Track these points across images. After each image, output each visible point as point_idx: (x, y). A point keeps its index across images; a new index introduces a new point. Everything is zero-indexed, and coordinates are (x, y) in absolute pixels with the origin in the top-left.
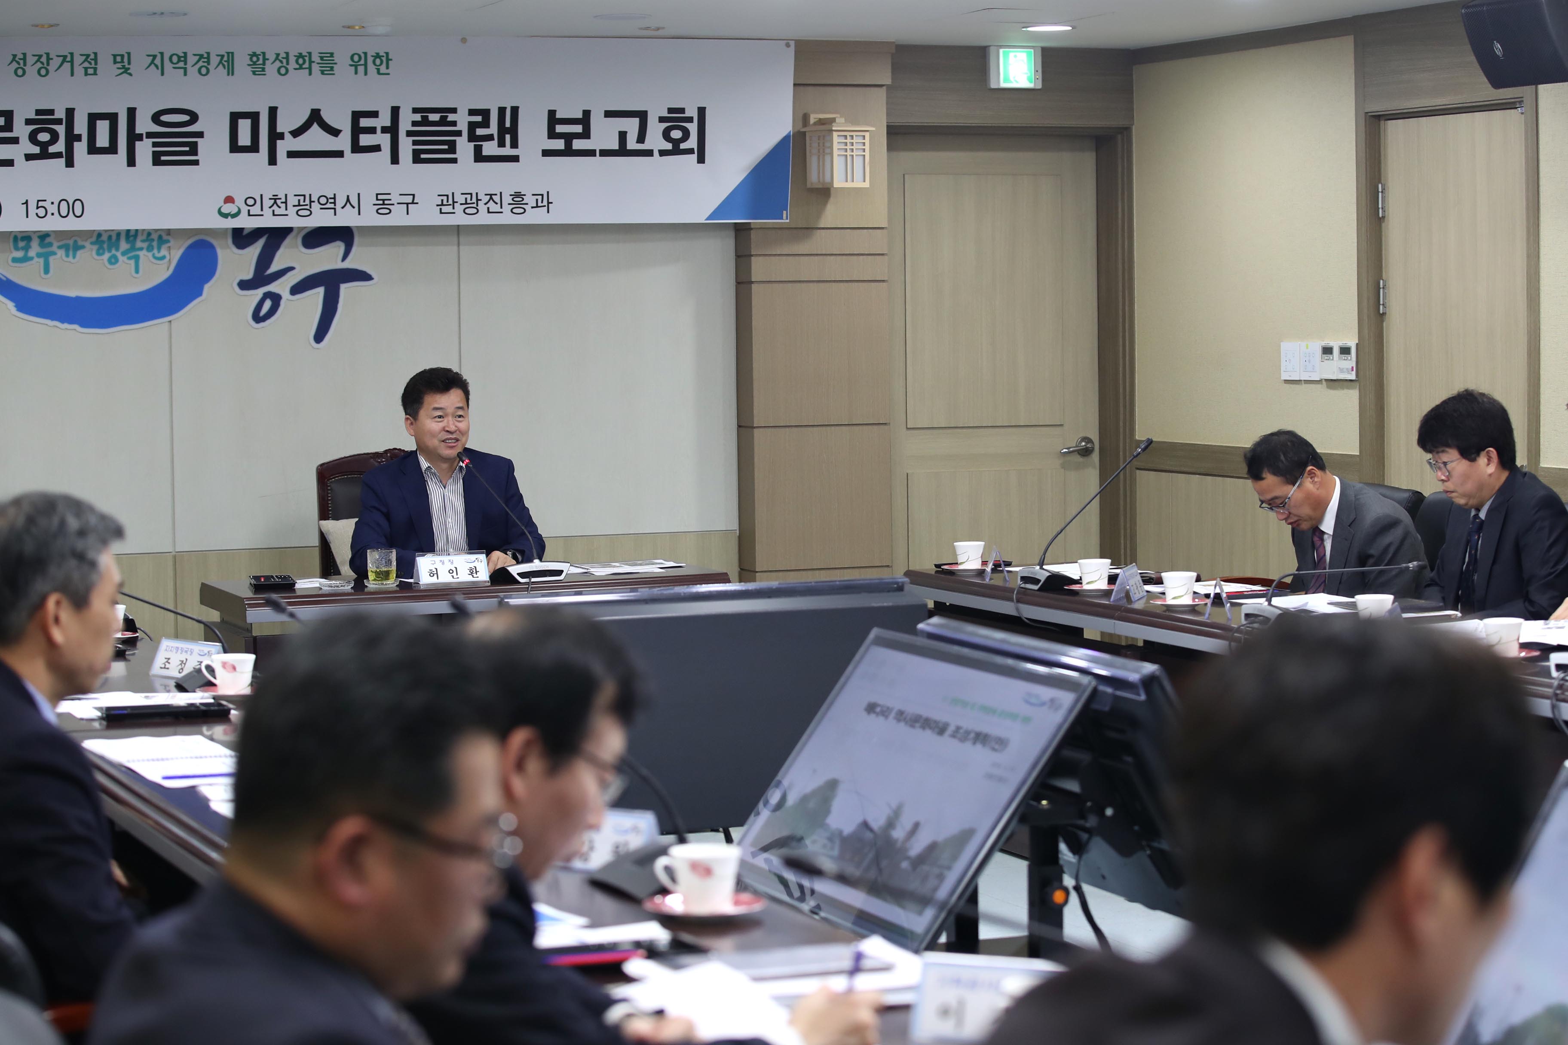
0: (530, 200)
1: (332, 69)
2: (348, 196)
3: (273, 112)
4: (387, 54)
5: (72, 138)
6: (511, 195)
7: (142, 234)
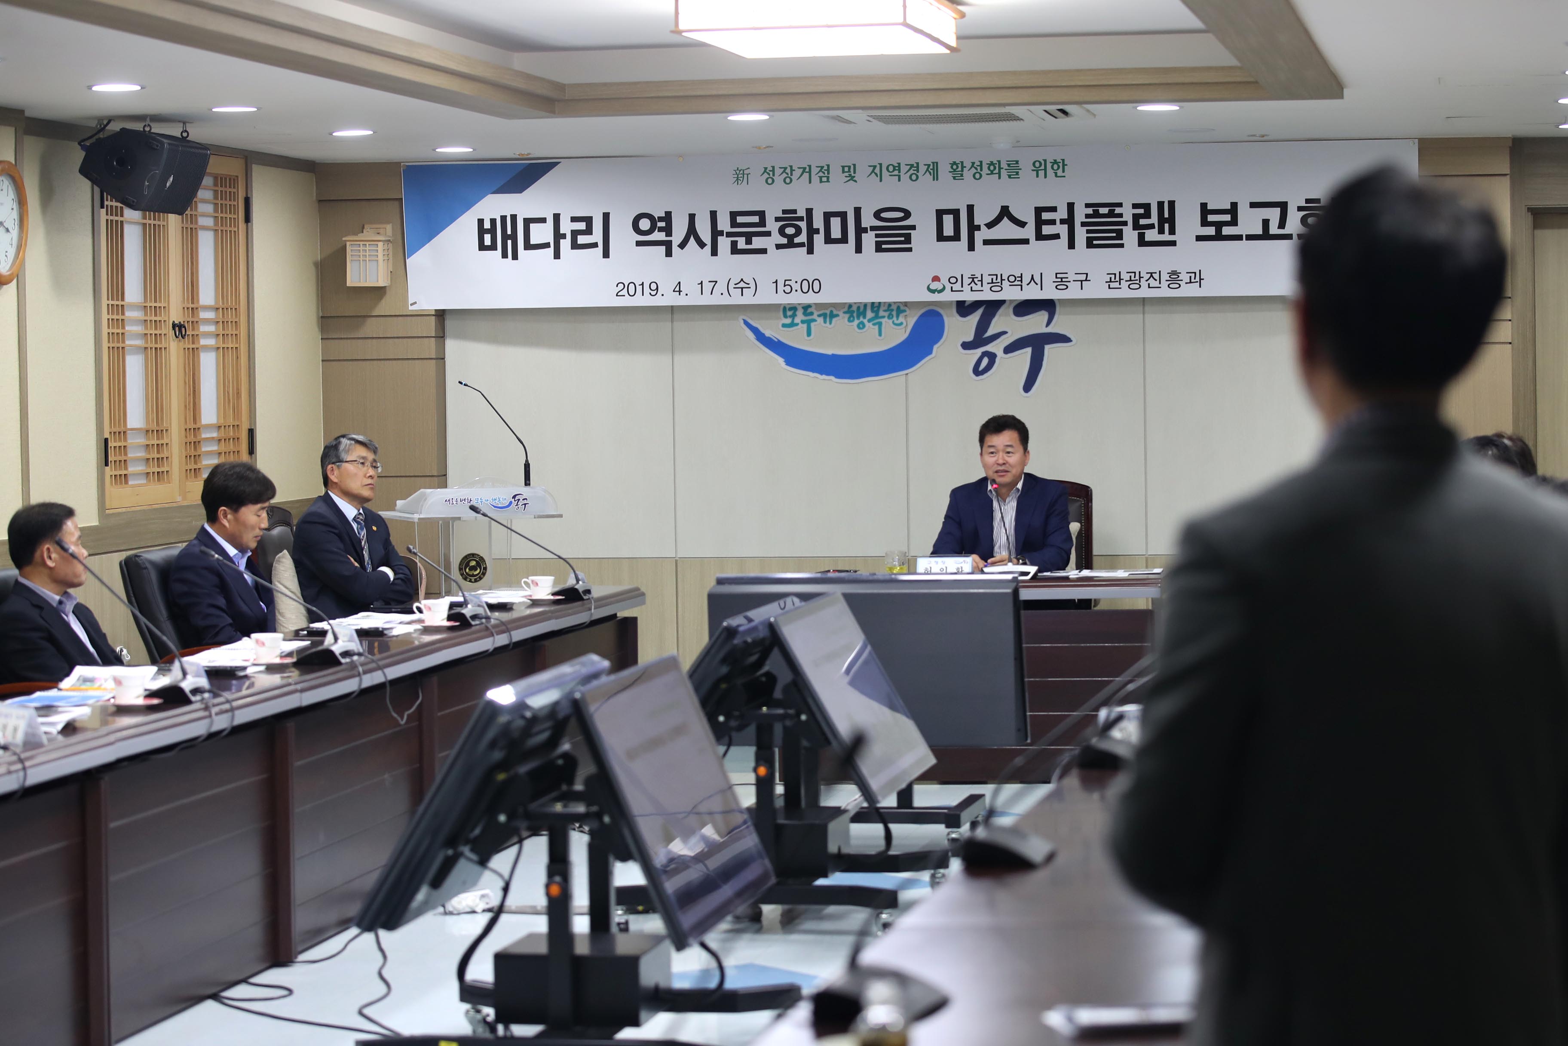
0: (1185, 277)
1: (1017, 173)
2: (1032, 276)
3: (970, 209)
4: (1063, 160)
5: (812, 232)
6: (1168, 273)
7: (884, 306)
